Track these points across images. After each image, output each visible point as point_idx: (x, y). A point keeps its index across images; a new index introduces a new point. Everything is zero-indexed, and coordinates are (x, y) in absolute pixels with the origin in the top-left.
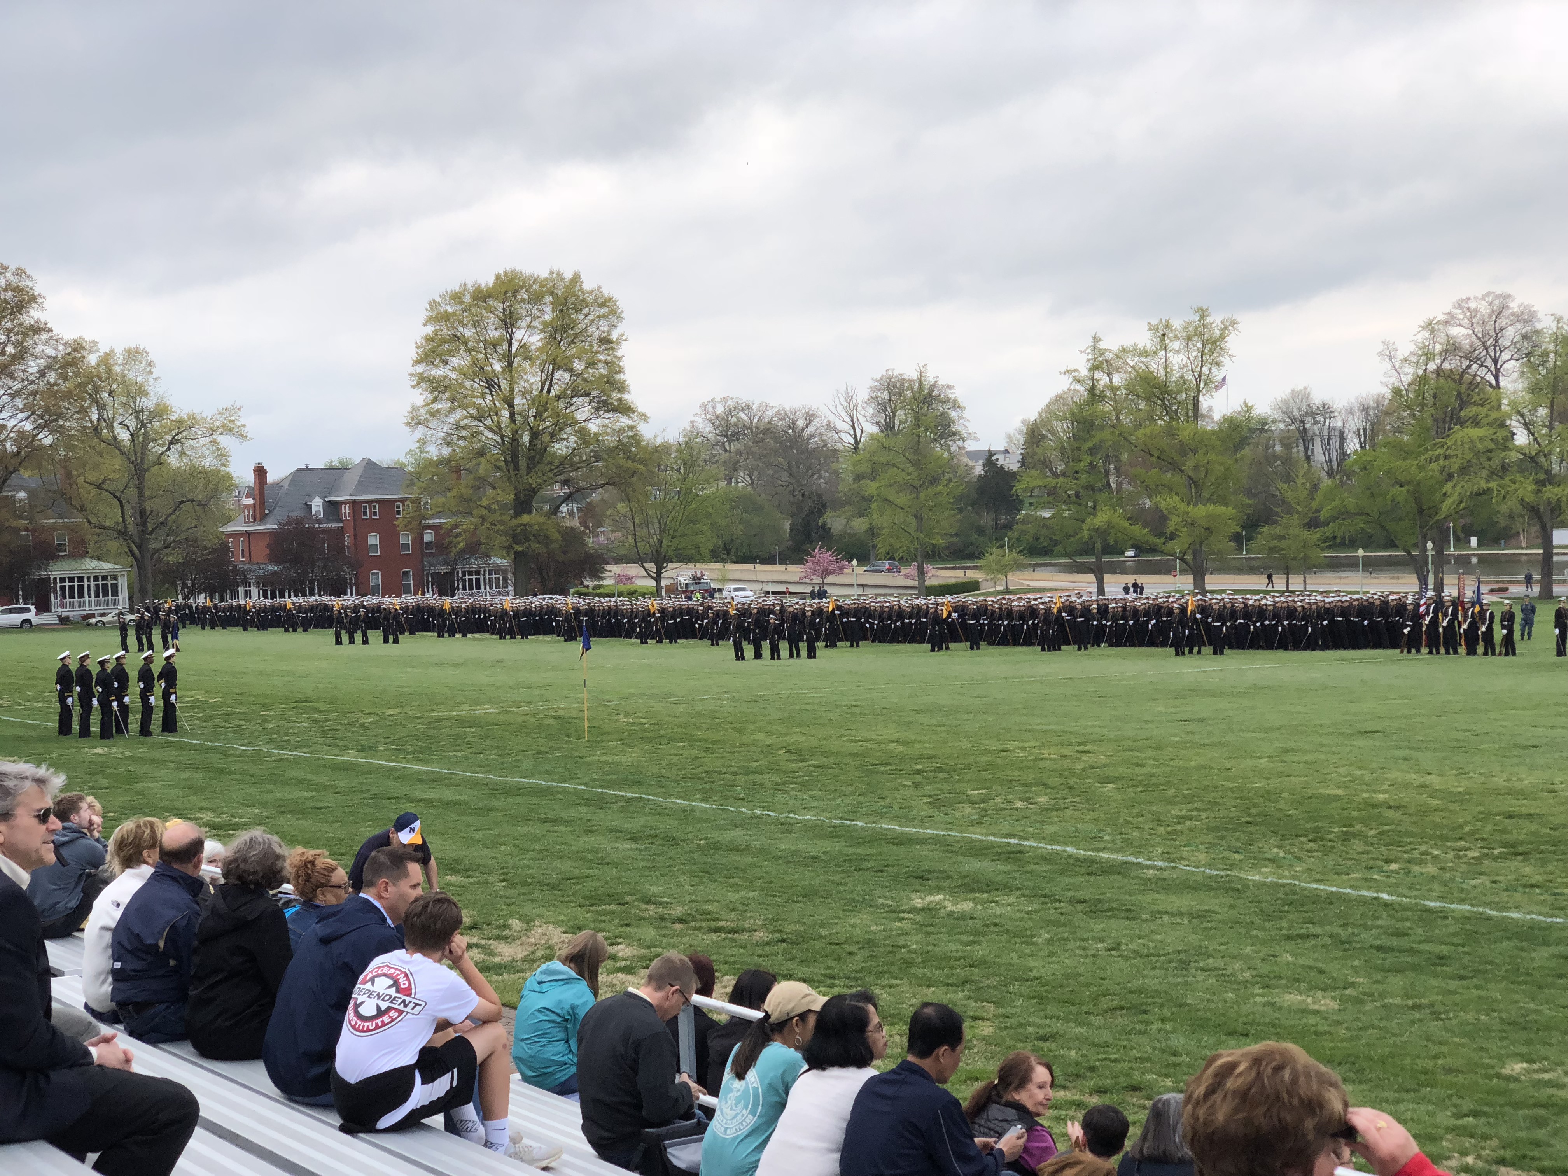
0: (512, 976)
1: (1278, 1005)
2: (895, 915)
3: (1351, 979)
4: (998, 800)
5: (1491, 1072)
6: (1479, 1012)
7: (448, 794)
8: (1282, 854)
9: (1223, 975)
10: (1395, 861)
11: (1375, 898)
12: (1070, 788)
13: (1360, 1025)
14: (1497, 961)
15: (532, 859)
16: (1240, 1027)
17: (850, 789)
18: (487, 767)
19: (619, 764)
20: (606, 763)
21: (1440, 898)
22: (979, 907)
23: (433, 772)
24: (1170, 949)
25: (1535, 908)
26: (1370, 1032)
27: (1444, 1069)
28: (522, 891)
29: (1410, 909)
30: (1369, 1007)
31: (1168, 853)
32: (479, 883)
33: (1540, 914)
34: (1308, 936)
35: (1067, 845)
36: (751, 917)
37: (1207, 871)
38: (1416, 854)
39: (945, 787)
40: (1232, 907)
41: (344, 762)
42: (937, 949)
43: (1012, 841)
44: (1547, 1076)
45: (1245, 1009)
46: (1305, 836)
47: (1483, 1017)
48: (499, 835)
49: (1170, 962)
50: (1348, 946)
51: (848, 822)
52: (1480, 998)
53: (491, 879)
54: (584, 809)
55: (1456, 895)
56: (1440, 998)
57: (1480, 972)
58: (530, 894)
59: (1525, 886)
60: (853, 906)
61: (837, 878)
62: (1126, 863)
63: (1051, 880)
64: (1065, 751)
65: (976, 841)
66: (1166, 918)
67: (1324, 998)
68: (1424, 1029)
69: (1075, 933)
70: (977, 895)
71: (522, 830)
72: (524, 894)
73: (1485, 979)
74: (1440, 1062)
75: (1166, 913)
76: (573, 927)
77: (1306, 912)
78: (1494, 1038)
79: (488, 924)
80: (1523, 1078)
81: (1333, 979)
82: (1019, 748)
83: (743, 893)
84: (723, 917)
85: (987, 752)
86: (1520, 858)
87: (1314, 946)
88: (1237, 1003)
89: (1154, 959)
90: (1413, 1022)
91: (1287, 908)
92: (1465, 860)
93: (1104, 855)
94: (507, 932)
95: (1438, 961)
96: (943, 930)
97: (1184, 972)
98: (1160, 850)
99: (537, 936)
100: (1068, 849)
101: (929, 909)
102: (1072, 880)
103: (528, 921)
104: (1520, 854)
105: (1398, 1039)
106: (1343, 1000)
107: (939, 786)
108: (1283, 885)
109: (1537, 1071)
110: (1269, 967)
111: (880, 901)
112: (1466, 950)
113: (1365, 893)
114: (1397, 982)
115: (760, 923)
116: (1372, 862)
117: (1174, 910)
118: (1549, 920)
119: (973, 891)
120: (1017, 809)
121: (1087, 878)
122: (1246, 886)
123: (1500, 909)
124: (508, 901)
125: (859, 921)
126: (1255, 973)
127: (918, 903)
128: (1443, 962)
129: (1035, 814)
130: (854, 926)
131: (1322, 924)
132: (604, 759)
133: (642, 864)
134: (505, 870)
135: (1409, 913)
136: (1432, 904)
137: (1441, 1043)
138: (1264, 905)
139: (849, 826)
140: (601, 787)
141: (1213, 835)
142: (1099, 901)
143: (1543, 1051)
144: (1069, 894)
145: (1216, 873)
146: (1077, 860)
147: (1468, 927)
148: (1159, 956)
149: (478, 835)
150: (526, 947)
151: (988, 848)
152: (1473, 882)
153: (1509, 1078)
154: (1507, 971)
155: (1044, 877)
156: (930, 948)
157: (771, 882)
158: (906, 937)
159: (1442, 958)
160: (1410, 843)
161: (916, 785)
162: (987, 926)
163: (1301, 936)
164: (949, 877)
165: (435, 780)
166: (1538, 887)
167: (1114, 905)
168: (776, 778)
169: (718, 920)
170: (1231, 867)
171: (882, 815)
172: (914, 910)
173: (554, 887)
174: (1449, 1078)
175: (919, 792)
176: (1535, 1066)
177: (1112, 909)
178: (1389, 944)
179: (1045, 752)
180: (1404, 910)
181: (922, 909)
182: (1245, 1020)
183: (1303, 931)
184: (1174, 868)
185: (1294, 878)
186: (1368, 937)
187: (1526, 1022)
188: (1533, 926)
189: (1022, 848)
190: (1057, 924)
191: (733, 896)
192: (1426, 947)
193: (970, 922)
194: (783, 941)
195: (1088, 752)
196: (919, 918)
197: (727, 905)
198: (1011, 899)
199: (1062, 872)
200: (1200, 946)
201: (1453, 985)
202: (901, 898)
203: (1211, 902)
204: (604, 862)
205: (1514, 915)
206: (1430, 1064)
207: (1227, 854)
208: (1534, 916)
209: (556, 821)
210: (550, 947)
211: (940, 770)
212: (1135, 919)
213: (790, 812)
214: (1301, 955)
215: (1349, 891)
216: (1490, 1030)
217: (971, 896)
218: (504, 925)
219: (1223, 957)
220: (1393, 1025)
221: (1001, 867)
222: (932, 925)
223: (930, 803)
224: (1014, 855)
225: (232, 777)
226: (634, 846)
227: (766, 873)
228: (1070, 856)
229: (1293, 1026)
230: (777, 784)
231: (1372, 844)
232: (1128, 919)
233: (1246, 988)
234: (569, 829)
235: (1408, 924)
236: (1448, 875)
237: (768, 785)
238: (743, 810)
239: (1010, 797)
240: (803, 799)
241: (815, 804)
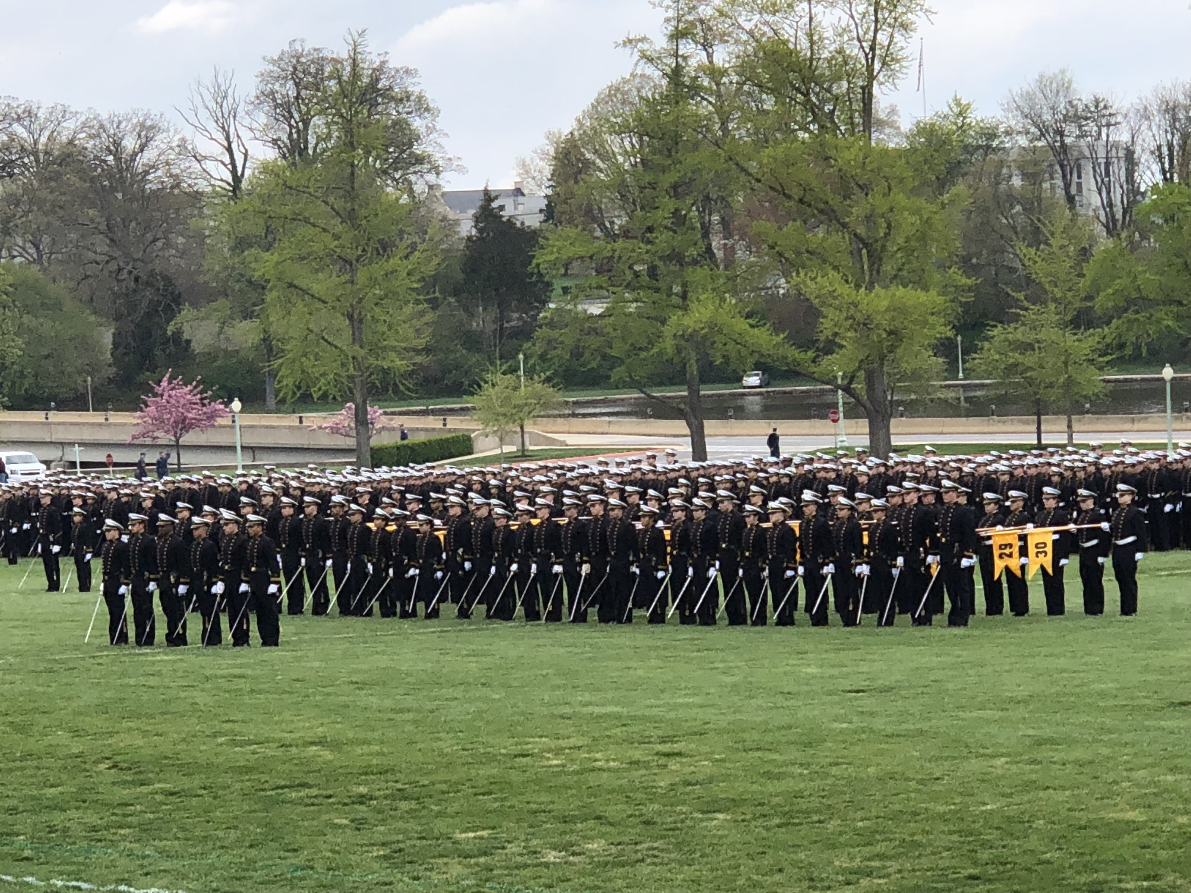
4: (512, 848)
12: (647, 823)
17: (233, 834)
39: (412, 825)
64: (637, 754)
82: (549, 751)
85: (491, 758)
107: (400, 824)
120: (547, 865)
129: (583, 873)
161: (359, 825)
168: (92, 819)
175: (362, 838)
179: (598, 755)
195: (679, 754)
211: (402, 795)
223: (385, 857)
230: (95, 829)
237: (77, 830)
238: (29, 879)
239: (535, 842)
240: (144, 857)
241: (166, 865)
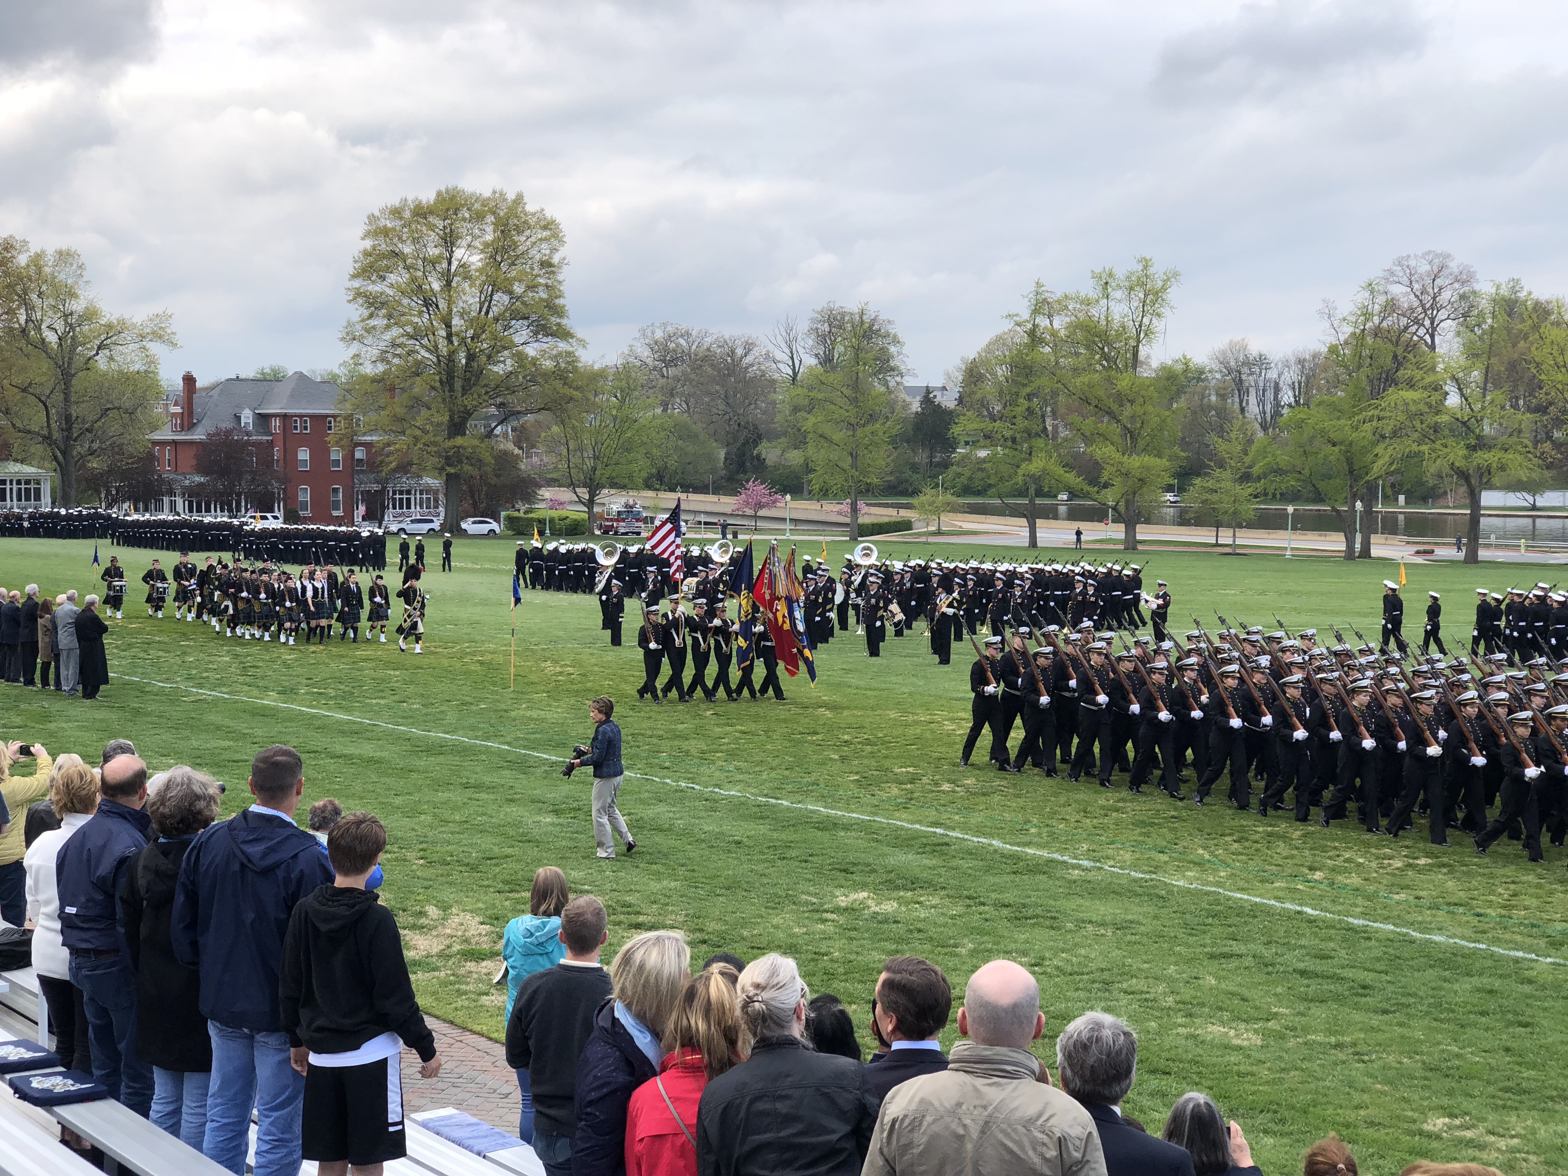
0: (427, 975)
1: (1200, 1039)
2: (816, 916)
3: (1275, 1010)
4: (925, 780)
5: (1414, 1127)
6: (1401, 1053)
7: (367, 749)
8: (1207, 857)
9: (1146, 1000)
10: (1320, 869)
11: (1299, 912)
13: (1283, 1065)
14: (1421, 993)
15: (452, 833)
16: (1162, 1064)
17: (777, 761)
18: (410, 718)
19: (543, 720)
20: (531, 719)
21: (1364, 915)
22: (903, 909)
23: (355, 723)
24: (1093, 966)
25: (1458, 931)
26: (1292, 1073)
27: (1366, 1122)
28: (440, 872)
29: (1334, 927)
30: (1291, 1043)
31: (1094, 851)
32: (396, 860)
33: (1463, 938)
34: (1232, 956)
35: (991, 836)
36: (673, 912)
37: (1133, 873)
38: (1339, 862)
39: (873, 762)
40: (1156, 917)
41: (265, 707)
42: (860, 958)
43: (938, 830)
44: (1469, 1134)
45: (1168, 1041)
46: (1231, 834)
47: (1405, 1060)
48: (419, 801)
49: (1094, 982)
50: (1270, 969)
51: (773, 801)
52: (1403, 1037)
53: (410, 855)
54: (507, 772)
55: (1379, 912)
56: (1363, 1036)
57: (1402, 1004)
58: (448, 875)
59: (1449, 904)
60: (775, 903)
61: (760, 868)
62: (1052, 861)
63: (976, 879)
65: (902, 828)
66: (1090, 928)
67: (1247, 1030)
68: (1347, 1072)
69: (998, 943)
70: (902, 893)
71: (442, 796)
72: (442, 875)
73: (1408, 1014)
74: (1362, 1112)
75: (1090, 922)
76: (490, 918)
77: (1230, 926)
78: (1416, 1086)
79: (404, 911)
80: (1444, 1134)
81: (1257, 1008)
82: (947, 720)
83: (665, 883)
84: (644, 911)
85: (916, 722)
86: (1445, 870)
87: (1237, 968)
88: (1158, 1033)
89: (1078, 978)
90: (1335, 1064)
91: (1210, 920)
92: (1389, 870)
93: (1030, 851)
94: (423, 921)
95: (1360, 991)
96: (866, 935)
97: (1107, 994)
98: (1085, 847)
99: (454, 925)
100: (994, 842)
101: (853, 910)
102: (997, 880)
103: (445, 908)
104: (1444, 865)
105: (1321, 1083)
106: (1266, 1034)
107: (866, 761)
108: (1208, 893)
109: (1458, 1127)
110: (1192, 992)
111: (804, 897)
112: (1388, 978)
113: (1288, 905)
114: (1319, 1012)
115: (681, 919)
116: (1296, 868)
117: (1098, 918)
118: (1472, 945)
119: (897, 888)
120: (944, 792)
121: (1013, 876)
122: (1170, 892)
123: (1424, 930)
124: (426, 883)
125: (781, 921)
126: (1178, 998)
127: (843, 901)
128: (1367, 991)
129: (962, 798)
130: (776, 927)
131: (1246, 942)
132: (529, 713)
133: (564, 843)
134: (424, 846)
135: (1332, 931)
136: (1356, 922)
137: (1363, 1091)
138: (1188, 916)
139: (774, 806)
140: (525, 747)
141: (1138, 831)
142: (1024, 906)
143: (1466, 1104)
144: (994, 896)
145: (1141, 876)
146: (1003, 856)
147: (1391, 951)
148: (1082, 974)
149: (398, 801)
150: (442, 939)
151: (914, 839)
152: (1396, 897)
153: (1430, 1136)
154: (1429, 1005)
155: (970, 875)
156: (853, 957)
157: (693, 871)
158: (830, 943)
159: (1364, 987)
160: (1335, 848)
161: (843, 759)
162: (911, 931)
163: (1225, 956)
164: (874, 871)
165: (356, 732)
166: (1461, 905)
167: (1039, 911)
168: (702, 746)
169: (639, 913)
170: (1156, 869)
171: (807, 793)
172: (836, 910)
173: (474, 868)
174: (1370, 1132)
175: (846, 767)
176: (1457, 1122)
177: (1037, 916)
178: (1312, 968)
180: (1327, 927)
181: (846, 909)
182: (1168, 1056)
183: (1226, 949)
184: (1100, 869)
185: (1218, 884)
186: (1293, 959)
187: (1449, 1068)
188: (1456, 952)
189: (946, 840)
190: (981, 932)
191: (655, 886)
192: (1348, 973)
193: (895, 926)
194: (704, 942)
196: (842, 920)
197: (649, 896)
198: (935, 901)
199: (988, 870)
200: (1124, 965)
201: (1376, 1020)
202: (825, 896)
203: (1135, 911)
204: (527, 840)
205: (1437, 938)
206: (1351, 1115)
207: (1153, 854)
208: (1457, 940)
209: (478, 787)
210: (467, 941)
211: (868, 742)
212: (1059, 928)
213: (716, 786)
214: (1224, 978)
215: (1273, 902)
216: (1412, 1077)
217: (895, 894)
218: (421, 912)
219: (1147, 978)
220: (1315, 1066)
221: (925, 861)
222: (855, 929)
223: (857, 780)
224: (938, 847)
225: (149, 719)
226: (556, 820)
227: (689, 859)
228: (995, 851)
229: (1214, 1065)
230: (703, 752)
231: (1297, 848)
232: (1052, 928)
233: (1169, 1016)
234: (492, 797)
235: (1332, 945)
236: (1372, 888)
237: (694, 751)
238: (668, 781)
239: (937, 777)
240: (729, 771)
241: (741, 777)
